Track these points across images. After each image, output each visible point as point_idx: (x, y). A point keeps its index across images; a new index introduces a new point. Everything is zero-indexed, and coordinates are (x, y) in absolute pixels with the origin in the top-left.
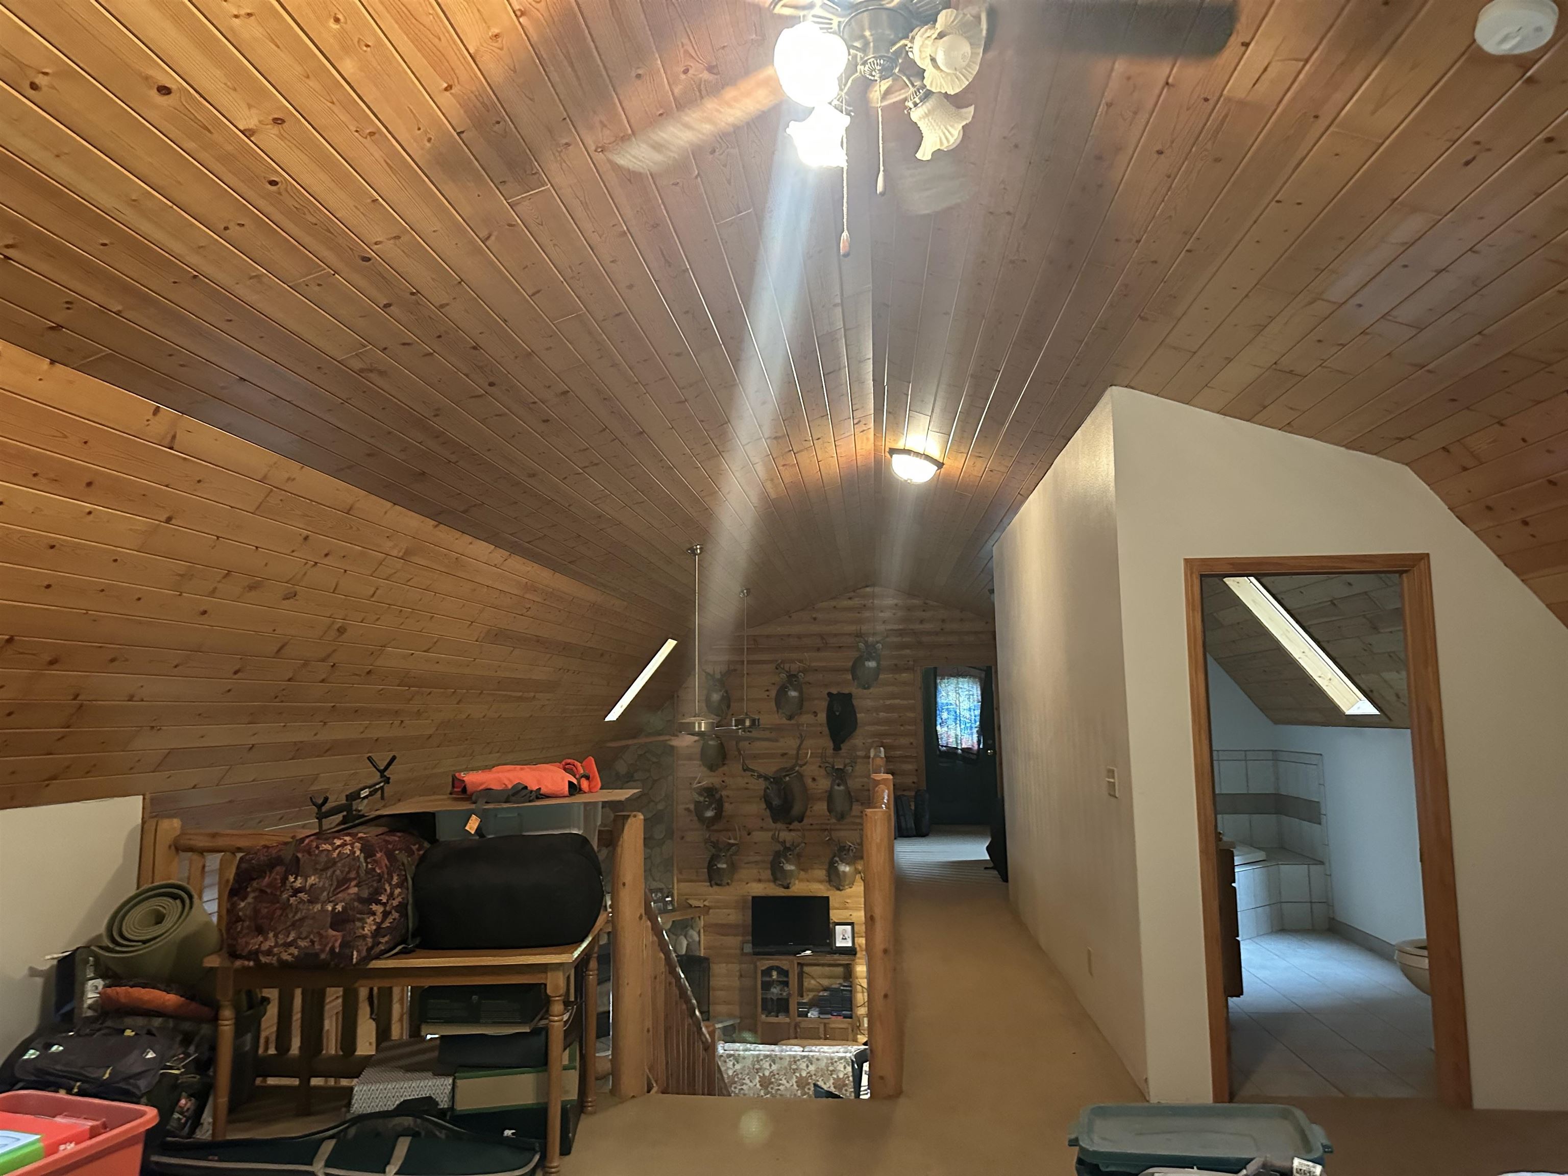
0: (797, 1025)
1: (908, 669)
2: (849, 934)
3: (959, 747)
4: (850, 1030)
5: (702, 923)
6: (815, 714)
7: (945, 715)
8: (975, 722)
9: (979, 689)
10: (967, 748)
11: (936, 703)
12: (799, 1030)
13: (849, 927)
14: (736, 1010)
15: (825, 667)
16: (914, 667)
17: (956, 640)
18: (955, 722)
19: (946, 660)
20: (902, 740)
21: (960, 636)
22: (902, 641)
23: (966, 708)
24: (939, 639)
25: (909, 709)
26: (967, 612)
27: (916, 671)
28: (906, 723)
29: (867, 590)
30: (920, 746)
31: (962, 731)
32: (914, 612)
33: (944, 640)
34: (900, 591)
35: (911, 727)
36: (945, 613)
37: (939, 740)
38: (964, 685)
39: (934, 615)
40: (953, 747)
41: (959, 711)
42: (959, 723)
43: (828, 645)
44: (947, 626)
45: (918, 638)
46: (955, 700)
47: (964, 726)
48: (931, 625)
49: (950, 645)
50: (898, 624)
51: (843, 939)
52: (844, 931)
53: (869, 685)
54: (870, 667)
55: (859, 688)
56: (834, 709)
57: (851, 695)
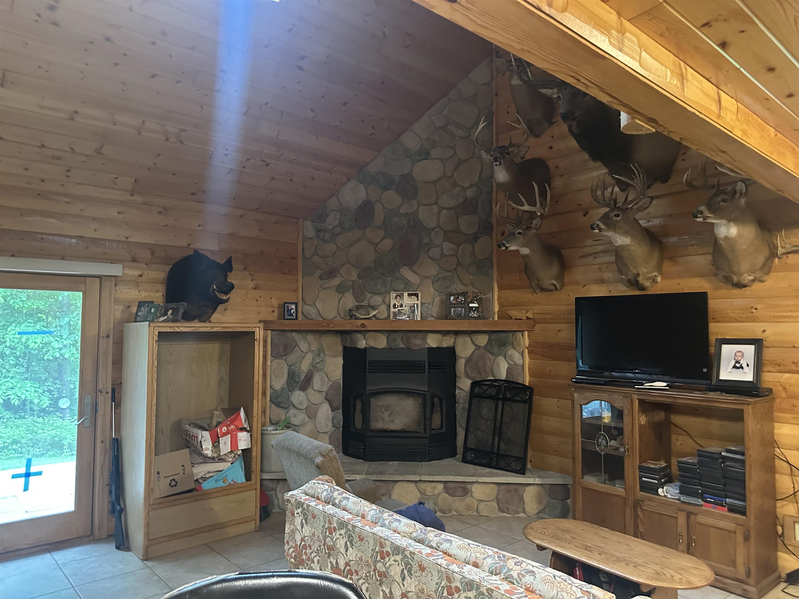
0: (637, 504)
2: (748, 359)
4: (740, 538)
5: (527, 342)
12: (640, 513)
13: (750, 350)
51: (735, 367)
52: (739, 354)
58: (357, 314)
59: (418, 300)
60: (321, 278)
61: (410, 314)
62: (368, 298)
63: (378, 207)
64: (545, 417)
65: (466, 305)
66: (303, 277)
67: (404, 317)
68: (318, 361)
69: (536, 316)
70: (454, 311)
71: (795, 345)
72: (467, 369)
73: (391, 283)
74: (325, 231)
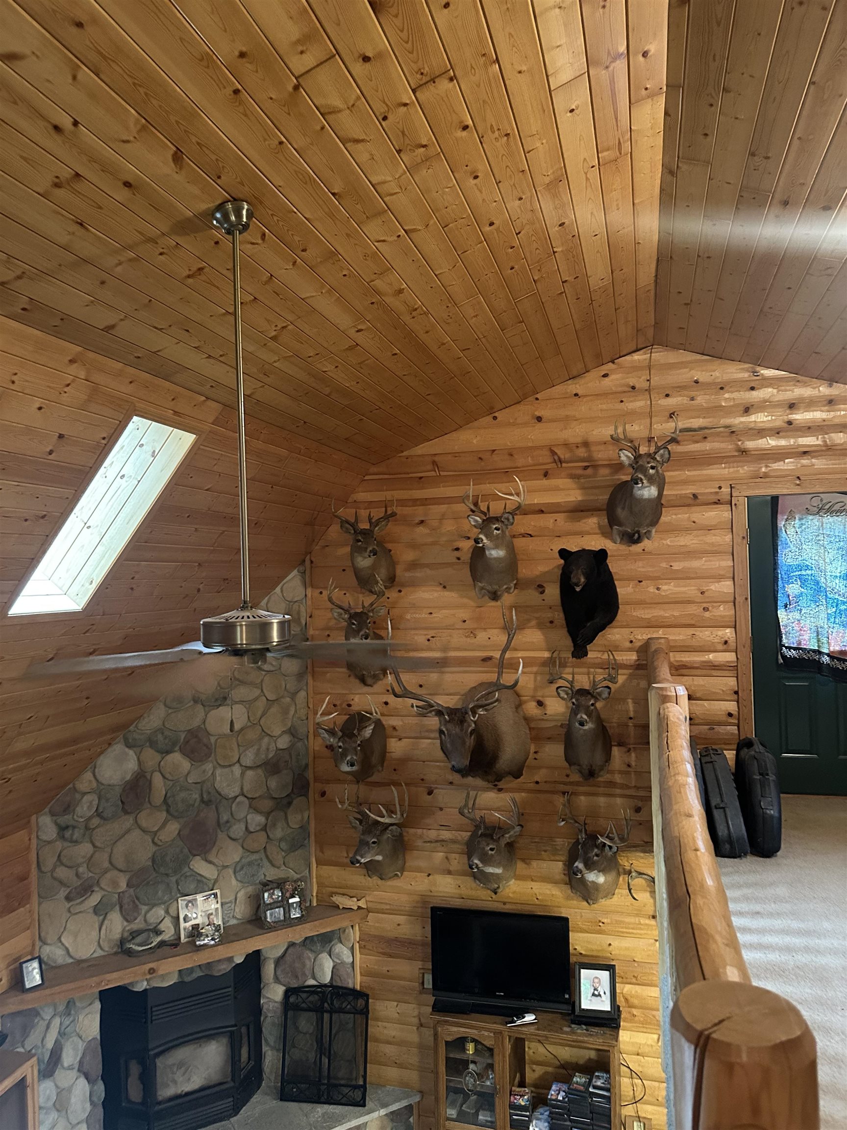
1: (718, 502)
2: (605, 986)
3: (825, 651)
5: (358, 935)
6: (541, 588)
7: (793, 589)
11: (775, 565)
13: (605, 975)
14: (413, 1076)
15: (558, 504)
16: (731, 497)
17: (819, 442)
18: (816, 602)
19: (798, 482)
20: (706, 635)
21: (827, 434)
22: (708, 448)
23: (838, 575)
24: (783, 442)
25: (719, 578)
26: (842, 385)
27: (735, 505)
28: (715, 604)
29: (636, 357)
30: (744, 647)
31: (828, 619)
32: (732, 392)
33: (792, 443)
34: (705, 353)
35: (724, 611)
36: (795, 390)
37: (782, 637)
38: (834, 530)
39: (773, 395)
40: (811, 650)
41: (823, 580)
42: (824, 603)
43: (564, 465)
44: (799, 417)
45: (740, 443)
46: (816, 558)
47: (834, 610)
48: (766, 417)
49: (805, 453)
50: (699, 417)
51: (594, 995)
52: (596, 980)
53: (639, 534)
54: (646, 499)
55: (619, 540)
56: (574, 580)
57: (602, 554)
58: (133, 947)
59: (217, 902)
60: (68, 898)
61: (214, 934)
62: (143, 912)
63: (158, 781)
64: (380, 1023)
65: (285, 903)
66: (40, 904)
67: (206, 941)
68: (68, 1023)
69: (370, 905)
70: (271, 915)
71: (635, 959)
72: (279, 973)
73: (178, 884)
74: (74, 827)
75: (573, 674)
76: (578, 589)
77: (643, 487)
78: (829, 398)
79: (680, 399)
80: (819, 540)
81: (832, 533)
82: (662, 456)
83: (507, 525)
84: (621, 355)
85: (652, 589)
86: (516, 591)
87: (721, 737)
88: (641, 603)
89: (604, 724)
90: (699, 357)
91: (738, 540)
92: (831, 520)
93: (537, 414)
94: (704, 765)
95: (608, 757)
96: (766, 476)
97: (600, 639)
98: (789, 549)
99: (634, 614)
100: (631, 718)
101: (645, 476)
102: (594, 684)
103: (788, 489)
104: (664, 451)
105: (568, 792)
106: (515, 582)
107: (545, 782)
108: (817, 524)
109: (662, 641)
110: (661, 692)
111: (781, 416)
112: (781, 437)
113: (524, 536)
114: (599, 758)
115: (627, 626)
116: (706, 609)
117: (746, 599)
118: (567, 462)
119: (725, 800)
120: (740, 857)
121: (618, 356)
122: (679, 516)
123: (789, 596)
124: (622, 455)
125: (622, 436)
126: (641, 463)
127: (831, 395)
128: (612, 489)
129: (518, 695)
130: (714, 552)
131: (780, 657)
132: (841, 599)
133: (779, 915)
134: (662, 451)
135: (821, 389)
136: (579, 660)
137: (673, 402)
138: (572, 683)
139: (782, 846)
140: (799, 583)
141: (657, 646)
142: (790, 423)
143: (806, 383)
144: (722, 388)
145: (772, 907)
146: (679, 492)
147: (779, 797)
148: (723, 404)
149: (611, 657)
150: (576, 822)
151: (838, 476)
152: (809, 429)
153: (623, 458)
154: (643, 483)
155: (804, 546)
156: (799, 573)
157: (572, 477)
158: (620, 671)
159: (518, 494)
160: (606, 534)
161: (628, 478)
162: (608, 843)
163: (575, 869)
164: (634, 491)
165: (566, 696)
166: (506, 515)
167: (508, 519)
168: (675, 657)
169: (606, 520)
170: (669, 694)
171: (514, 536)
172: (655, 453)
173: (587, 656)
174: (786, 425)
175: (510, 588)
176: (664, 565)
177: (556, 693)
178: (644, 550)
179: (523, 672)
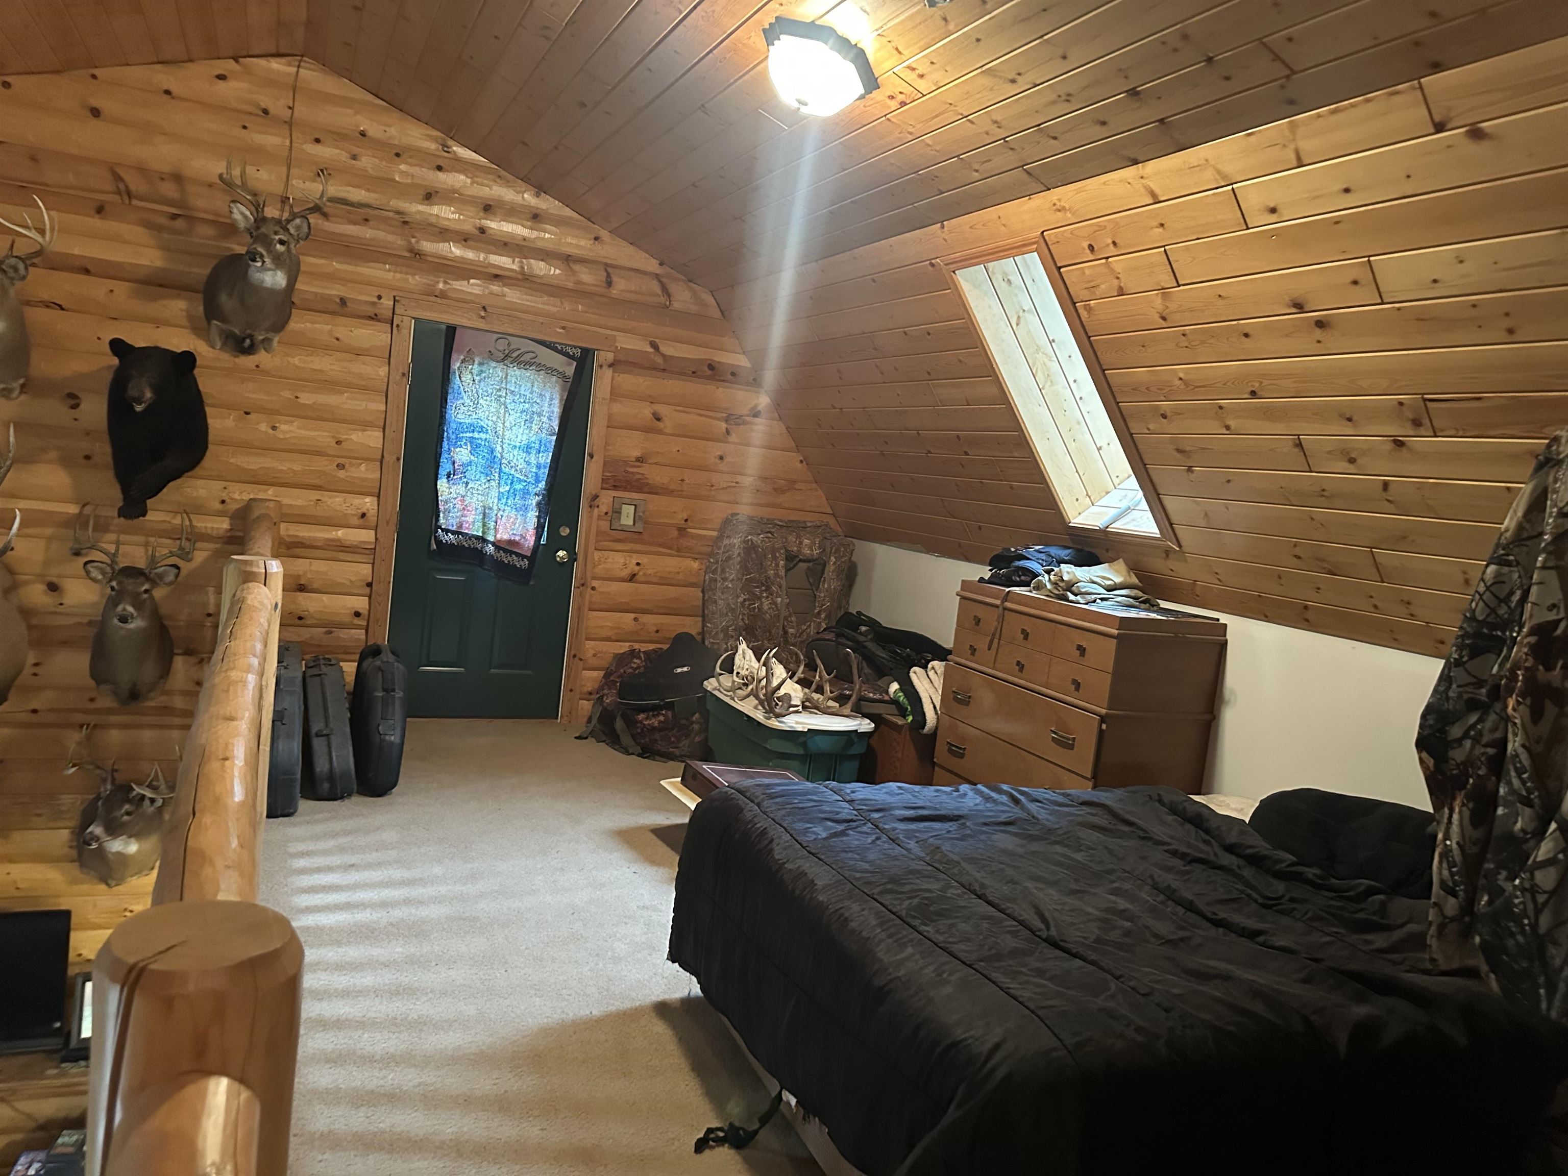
1: (374, 318)
3: (491, 538)
6: (73, 400)
7: (462, 454)
8: (537, 481)
9: (556, 402)
10: (511, 542)
11: (442, 418)
15: (119, 265)
16: (393, 314)
17: (515, 267)
18: (487, 475)
19: (483, 314)
20: (337, 502)
21: (526, 258)
22: (368, 236)
23: (518, 445)
24: (470, 255)
25: (365, 425)
26: (551, 199)
27: (398, 326)
28: (354, 461)
29: (276, 65)
30: (388, 523)
31: (499, 500)
32: (411, 165)
33: (481, 259)
34: (380, 95)
35: (366, 472)
36: (495, 187)
37: (439, 516)
38: (520, 386)
39: (465, 186)
40: (473, 536)
41: (499, 449)
42: (497, 477)
43: (134, 202)
44: (495, 225)
45: (413, 240)
46: (494, 419)
47: (507, 488)
48: (453, 213)
49: (496, 276)
50: (359, 187)
53: (252, 341)
54: (266, 289)
55: (219, 345)
56: (133, 392)
57: (188, 360)
75: (118, 543)
76: (139, 408)
77: (263, 269)
78: (535, 211)
79: (337, 151)
80: (500, 396)
81: (517, 390)
82: (298, 228)
83: (12, 279)
84: (251, 53)
85: (263, 427)
86: (23, 397)
87: (343, 644)
88: (246, 446)
89: (166, 623)
90: (371, 98)
91: (396, 376)
92: (518, 372)
93: (95, 103)
94: (308, 679)
95: (166, 670)
96: (443, 295)
97: (172, 492)
98: (461, 401)
99: (232, 461)
100: (209, 615)
101: (269, 252)
102: (153, 561)
103: (469, 320)
104: (302, 222)
105: (88, 725)
106: (22, 381)
107: (49, 710)
108: (501, 374)
109: (272, 505)
110: (243, 568)
111: (472, 218)
112: (469, 247)
113: (47, 306)
114: (149, 672)
115: (220, 478)
116: (340, 466)
117: (398, 459)
118: (141, 199)
119: (331, 725)
120: (342, 798)
121: (245, 53)
122: (317, 326)
123: (454, 463)
124: (235, 211)
125: (239, 182)
126: (263, 230)
127: (537, 208)
128: (214, 262)
129: (11, 572)
130: (364, 388)
131: (433, 541)
132: (517, 475)
133: (379, 865)
134: (298, 221)
135: (526, 196)
136: (129, 522)
137: (326, 152)
138: (114, 556)
139: (401, 781)
140: (469, 448)
141: (263, 511)
142: (482, 230)
143: (508, 182)
144: (398, 155)
145: (373, 857)
146: (320, 291)
147: (405, 721)
148: (397, 179)
149: (187, 523)
150: (98, 767)
151: (531, 317)
152: (506, 245)
153: (237, 216)
154: (264, 262)
155: (481, 401)
156: (471, 435)
157: (149, 225)
158: (199, 545)
159: (42, 232)
160: (198, 331)
161: (242, 250)
162: (149, 794)
163: (88, 838)
164: (250, 272)
165: (100, 577)
166: (13, 261)
167: (16, 269)
168: (287, 530)
169: (201, 309)
170: (255, 569)
171: (28, 303)
172: (288, 221)
173: (144, 515)
174: (476, 232)
175: (10, 391)
176: (287, 394)
177: (83, 573)
178: (257, 366)
179: (18, 535)
